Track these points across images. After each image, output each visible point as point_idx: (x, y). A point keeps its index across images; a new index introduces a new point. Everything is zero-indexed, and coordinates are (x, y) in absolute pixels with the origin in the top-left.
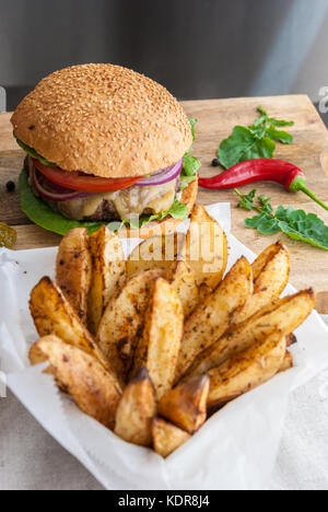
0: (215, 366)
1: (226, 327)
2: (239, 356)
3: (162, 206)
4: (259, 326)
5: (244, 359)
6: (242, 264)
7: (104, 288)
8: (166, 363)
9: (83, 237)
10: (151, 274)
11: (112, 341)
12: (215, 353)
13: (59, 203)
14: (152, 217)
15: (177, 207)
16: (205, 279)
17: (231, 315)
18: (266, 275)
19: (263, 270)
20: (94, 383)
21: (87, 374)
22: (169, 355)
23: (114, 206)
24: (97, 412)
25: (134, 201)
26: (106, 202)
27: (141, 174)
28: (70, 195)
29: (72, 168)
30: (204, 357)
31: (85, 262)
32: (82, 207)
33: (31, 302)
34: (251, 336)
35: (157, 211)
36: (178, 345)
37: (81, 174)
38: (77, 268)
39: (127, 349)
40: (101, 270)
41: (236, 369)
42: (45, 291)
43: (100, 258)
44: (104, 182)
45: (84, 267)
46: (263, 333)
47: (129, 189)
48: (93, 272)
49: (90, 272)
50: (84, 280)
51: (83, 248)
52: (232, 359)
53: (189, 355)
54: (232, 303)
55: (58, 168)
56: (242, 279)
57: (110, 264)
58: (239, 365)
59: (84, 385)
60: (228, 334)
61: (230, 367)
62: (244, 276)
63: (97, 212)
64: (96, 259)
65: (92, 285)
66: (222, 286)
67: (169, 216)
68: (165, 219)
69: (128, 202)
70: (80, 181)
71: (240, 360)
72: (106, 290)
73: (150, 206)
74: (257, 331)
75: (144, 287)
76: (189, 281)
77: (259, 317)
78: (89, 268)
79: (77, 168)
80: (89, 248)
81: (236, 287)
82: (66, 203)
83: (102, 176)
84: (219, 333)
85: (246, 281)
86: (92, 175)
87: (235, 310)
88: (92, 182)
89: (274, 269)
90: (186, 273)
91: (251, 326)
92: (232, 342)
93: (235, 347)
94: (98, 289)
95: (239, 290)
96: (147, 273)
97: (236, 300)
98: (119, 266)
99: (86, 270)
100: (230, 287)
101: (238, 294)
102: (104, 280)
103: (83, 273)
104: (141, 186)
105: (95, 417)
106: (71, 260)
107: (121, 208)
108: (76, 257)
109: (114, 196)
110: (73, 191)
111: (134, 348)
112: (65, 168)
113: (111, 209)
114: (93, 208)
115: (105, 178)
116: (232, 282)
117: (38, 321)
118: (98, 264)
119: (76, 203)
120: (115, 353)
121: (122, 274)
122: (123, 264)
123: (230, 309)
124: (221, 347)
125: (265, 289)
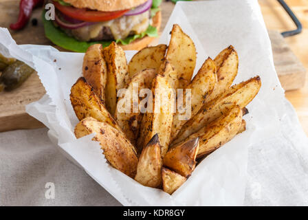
0: (195, 132)
1: (202, 105)
2: (212, 124)
3: (141, 29)
4: (224, 103)
5: (215, 126)
6: (209, 63)
7: (116, 84)
8: (164, 132)
9: (99, 50)
10: (147, 73)
11: (126, 119)
12: (195, 123)
13: (73, 30)
14: (136, 37)
15: (151, 29)
16: (182, 75)
17: (204, 97)
18: (223, 69)
19: (221, 66)
20: (120, 147)
21: (116, 141)
22: (166, 126)
23: (110, 30)
24: (123, 167)
25: (123, 26)
26: (105, 28)
27: (128, 7)
28: (80, 25)
29: (82, 6)
30: (187, 126)
31: (103, 67)
32: (89, 32)
33: (71, 95)
34: (219, 111)
35: (139, 32)
36: (172, 119)
37: (88, 10)
38: (97, 71)
39: (135, 124)
40: (114, 72)
41: (211, 133)
42: (81, 87)
43: (112, 63)
44: (104, 15)
45: (102, 70)
46: (227, 108)
47: (119, 19)
48: (107, 73)
49: (105, 74)
50: (103, 79)
51: (100, 58)
52: (206, 126)
53: (178, 125)
54: (205, 89)
55: (72, 7)
56: (210, 73)
57: (119, 67)
58: (213, 130)
59: (114, 149)
60: (203, 110)
61: (206, 132)
62: (211, 71)
63: (99, 35)
64: (110, 64)
65: (108, 83)
66: (197, 78)
67: (146, 36)
68: (144, 37)
69: (119, 27)
70: (87, 15)
71: (212, 127)
72: (118, 85)
73: (134, 29)
74: (223, 107)
75: (143, 82)
76: (174, 76)
77: (224, 98)
78: (105, 71)
79: (86, 6)
80: (104, 58)
81: (206, 79)
82: (78, 30)
83: (103, 10)
84: (197, 110)
85: (213, 74)
86: (96, 10)
87: (207, 93)
88: (96, 15)
89: (228, 65)
90: (172, 71)
91: (218, 103)
92: (206, 115)
93: (208, 119)
94: (112, 85)
95: (209, 80)
96: (145, 72)
97: (207, 87)
98: (125, 68)
99: (103, 73)
100: (203, 79)
101: (208, 83)
102: (116, 78)
103: (102, 74)
104: (127, 16)
105: (122, 170)
106: (93, 66)
107: (115, 32)
108: (96, 64)
109: (110, 24)
110: (83, 22)
111: (139, 123)
112: (77, 6)
113: (108, 33)
114: (96, 32)
115: (104, 12)
116: (203, 75)
117: (76, 108)
118: (111, 68)
119: (85, 30)
120: (127, 127)
121: (126, 74)
122: (127, 67)
123: (203, 94)
124: (199, 119)
125: (223, 79)
